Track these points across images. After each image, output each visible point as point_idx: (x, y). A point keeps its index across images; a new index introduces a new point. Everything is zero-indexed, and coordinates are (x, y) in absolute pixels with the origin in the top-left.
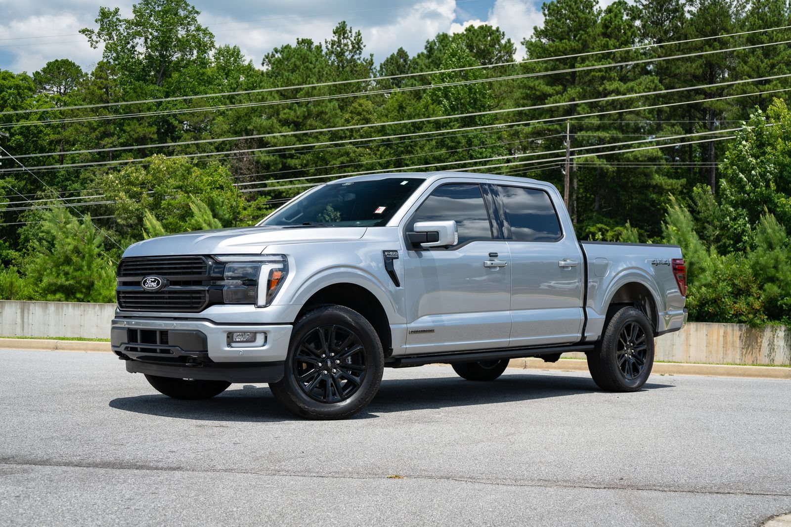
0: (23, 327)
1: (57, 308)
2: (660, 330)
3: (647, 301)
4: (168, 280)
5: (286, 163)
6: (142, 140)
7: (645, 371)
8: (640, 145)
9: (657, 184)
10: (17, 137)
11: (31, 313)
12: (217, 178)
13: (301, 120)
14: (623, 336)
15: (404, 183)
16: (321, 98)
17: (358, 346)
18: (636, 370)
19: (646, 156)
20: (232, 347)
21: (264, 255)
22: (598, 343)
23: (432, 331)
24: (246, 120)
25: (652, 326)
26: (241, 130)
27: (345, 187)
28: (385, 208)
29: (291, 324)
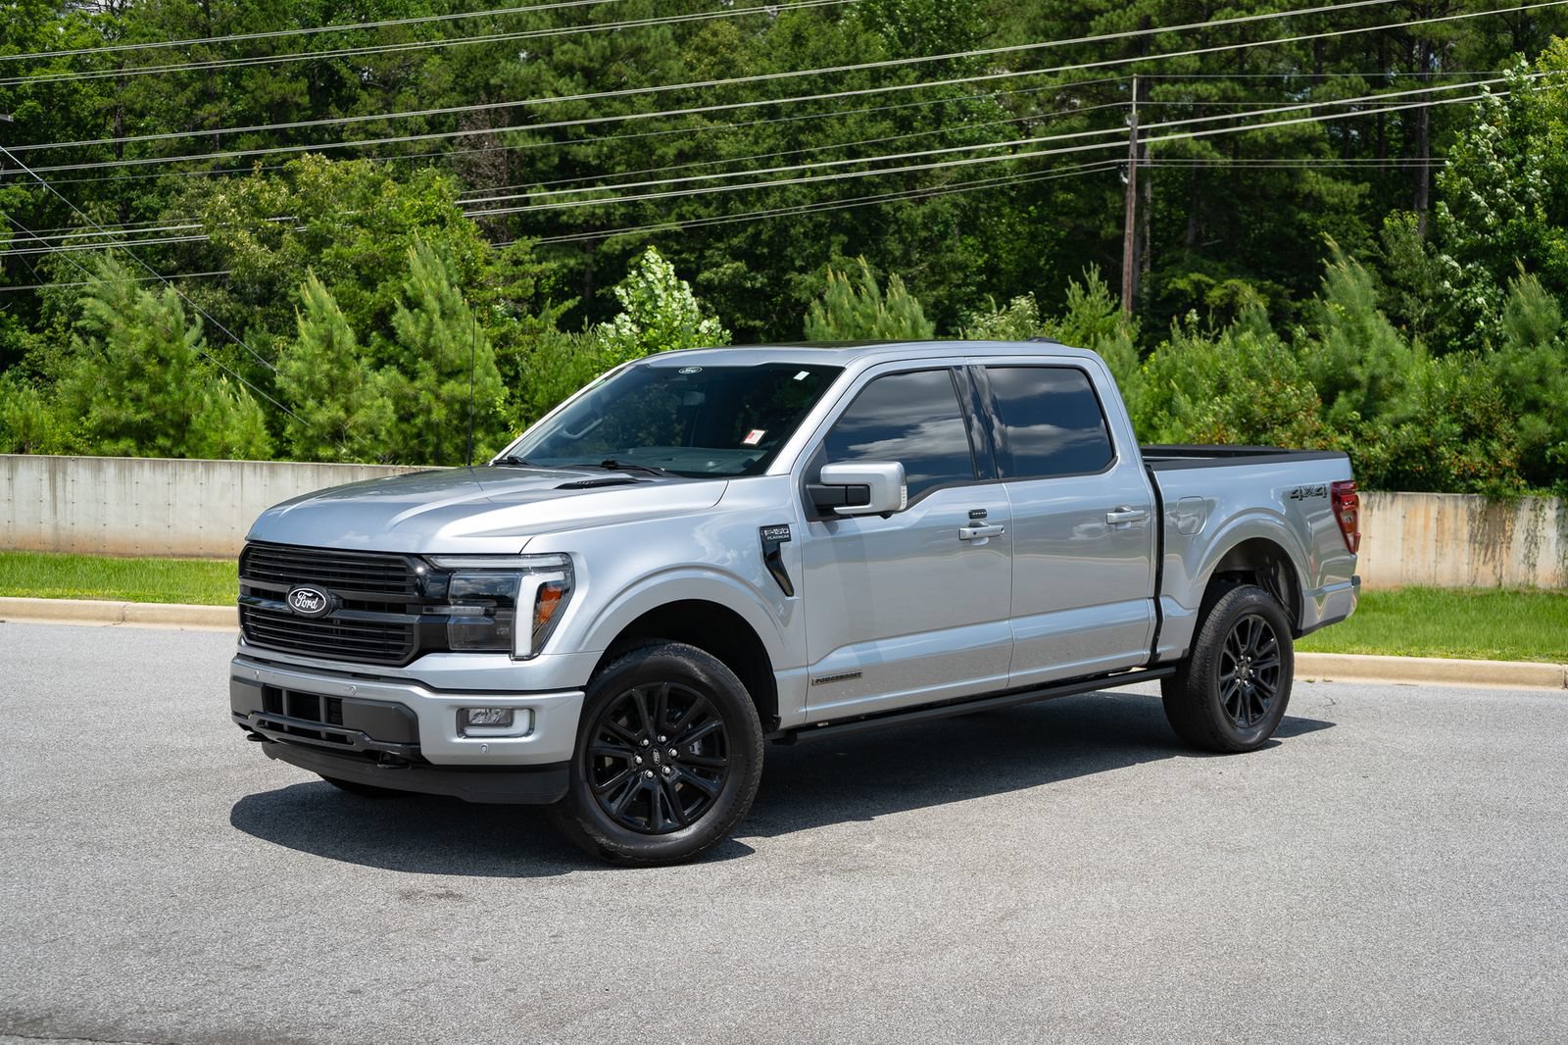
0: (55, 507)
1: (121, 470)
2: (1305, 626)
3: (1281, 569)
4: (339, 597)
5: (568, 153)
6: (280, 109)
7: (1275, 709)
8: (1277, 117)
9: (1310, 193)
10: (28, 103)
11: (69, 479)
12: (431, 200)
13: (597, 66)
14: (1233, 646)
15: (801, 376)
16: (637, 23)
17: (712, 721)
18: (1257, 708)
19: (1291, 135)
20: (468, 737)
21: (526, 556)
22: (1183, 664)
23: (856, 675)
24: (487, 66)
25: (1289, 615)
26: (477, 87)
27: (685, 379)
28: (763, 432)
29: (580, 689)
